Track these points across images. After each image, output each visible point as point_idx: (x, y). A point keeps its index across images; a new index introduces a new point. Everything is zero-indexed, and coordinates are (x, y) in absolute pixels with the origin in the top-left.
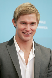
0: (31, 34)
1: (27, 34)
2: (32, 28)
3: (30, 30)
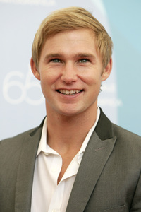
0: (83, 93)
1: (67, 92)
3: (76, 78)
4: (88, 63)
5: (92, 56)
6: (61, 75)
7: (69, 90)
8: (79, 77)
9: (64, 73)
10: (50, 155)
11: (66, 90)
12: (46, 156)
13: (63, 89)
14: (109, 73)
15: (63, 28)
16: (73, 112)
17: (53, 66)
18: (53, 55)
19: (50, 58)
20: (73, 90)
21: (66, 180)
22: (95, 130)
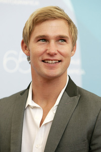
0: (60, 63)
1: (50, 62)
5: (67, 37)
7: (52, 60)
8: (58, 52)
9: (48, 48)
10: (34, 108)
11: (49, 60)
13: (47, 60)
14: (75, 51)
15: (48, 18)
16: (55, 75)
17: (40, 44)
18: (41, 37)
20: (55, 60)
21: (46, 124)
22: (65, 90)
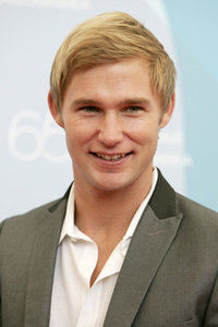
2: (129, 130)
3: (120, 137)
4: (140, 112)
6: (98, 132)
12: (74, 243)
19: (81, 106)
22: (149, 203)
